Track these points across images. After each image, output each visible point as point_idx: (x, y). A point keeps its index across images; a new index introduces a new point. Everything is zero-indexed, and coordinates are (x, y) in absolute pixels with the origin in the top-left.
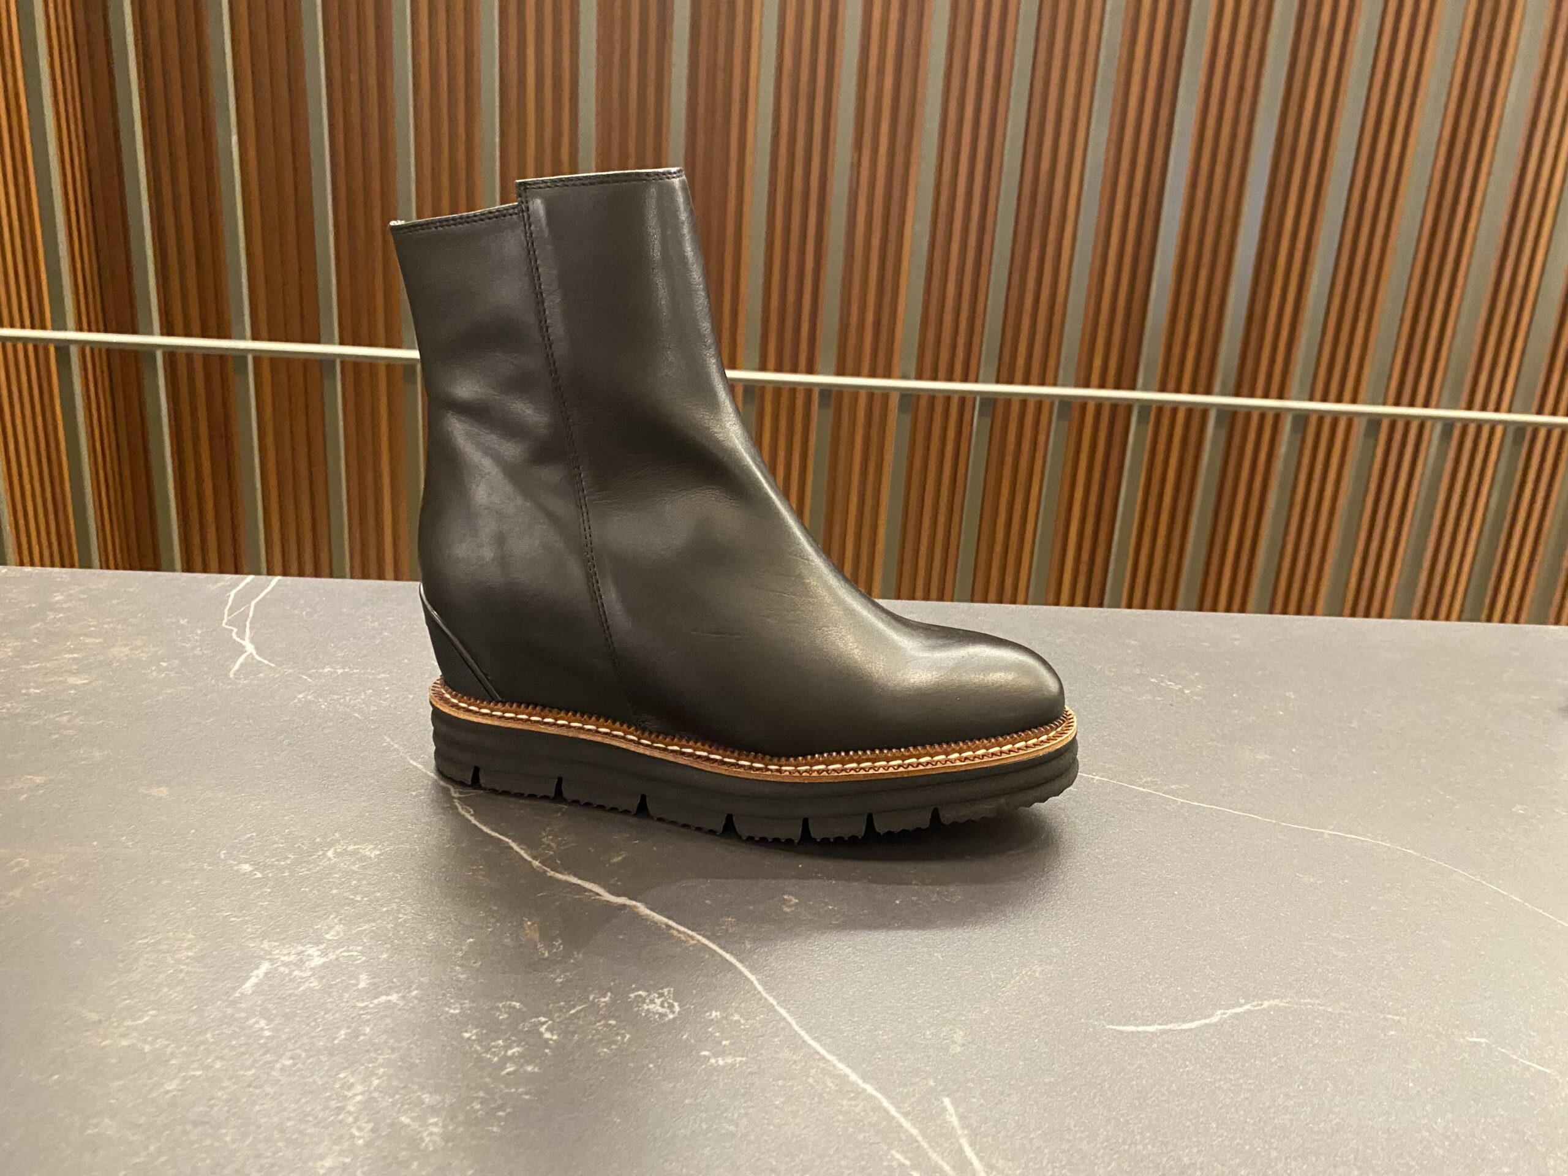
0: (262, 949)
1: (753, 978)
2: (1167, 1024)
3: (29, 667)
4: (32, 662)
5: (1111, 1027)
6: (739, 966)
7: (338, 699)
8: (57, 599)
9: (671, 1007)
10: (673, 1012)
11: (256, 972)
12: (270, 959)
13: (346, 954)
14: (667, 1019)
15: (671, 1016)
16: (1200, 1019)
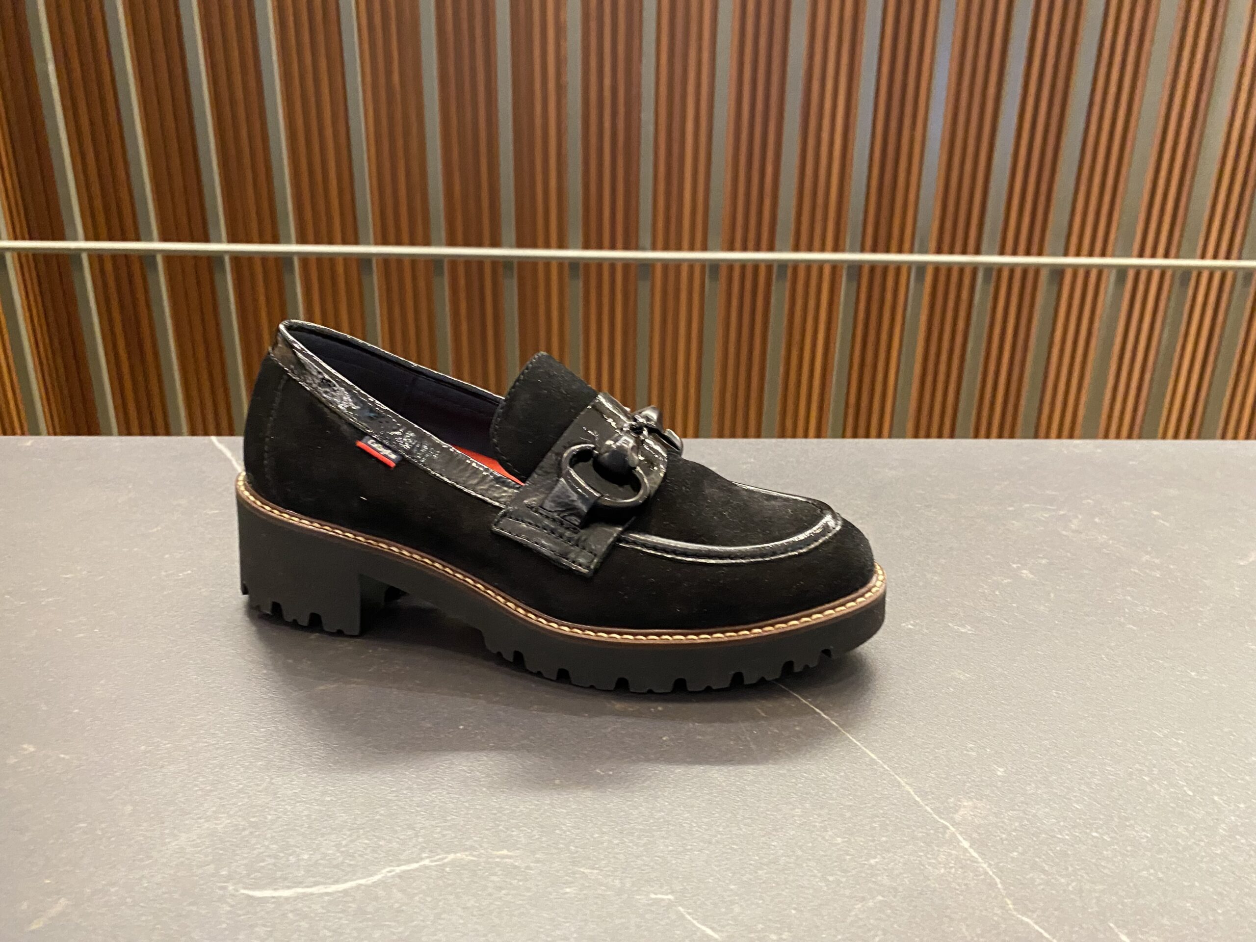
2: (312, 886)
5: (243, 891)
16: (358, 879)
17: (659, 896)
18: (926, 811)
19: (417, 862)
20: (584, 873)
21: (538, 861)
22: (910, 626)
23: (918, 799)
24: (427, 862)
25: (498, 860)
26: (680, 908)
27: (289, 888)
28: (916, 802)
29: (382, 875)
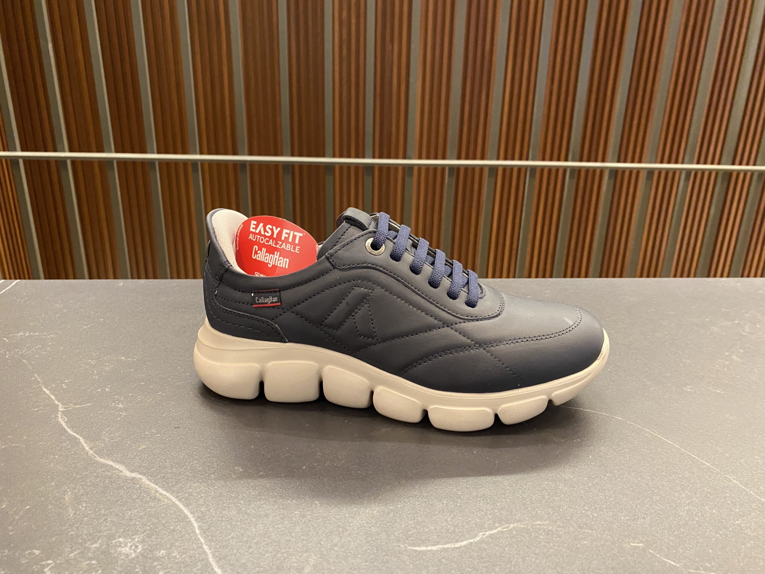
1: (195, 525)
2: (446, 544)
5: (410, 548)
6: (190, 516)
7: (18, 352)
9: (137, 547)
10: (135, 552)
14: (130, 558)
15: (133, 555)
16: (468, 539)
17: (636, 544)
18: (751, 494)
19: (495, 529)
20: (588, 533)
21: (560, 527)
22: (689, 390)
23: (744, 488)
24: (500, 529)
25: (539, 527)
26: (650, 551)
27: (434, 545)
28: (744, 490)
29: (480, 537)
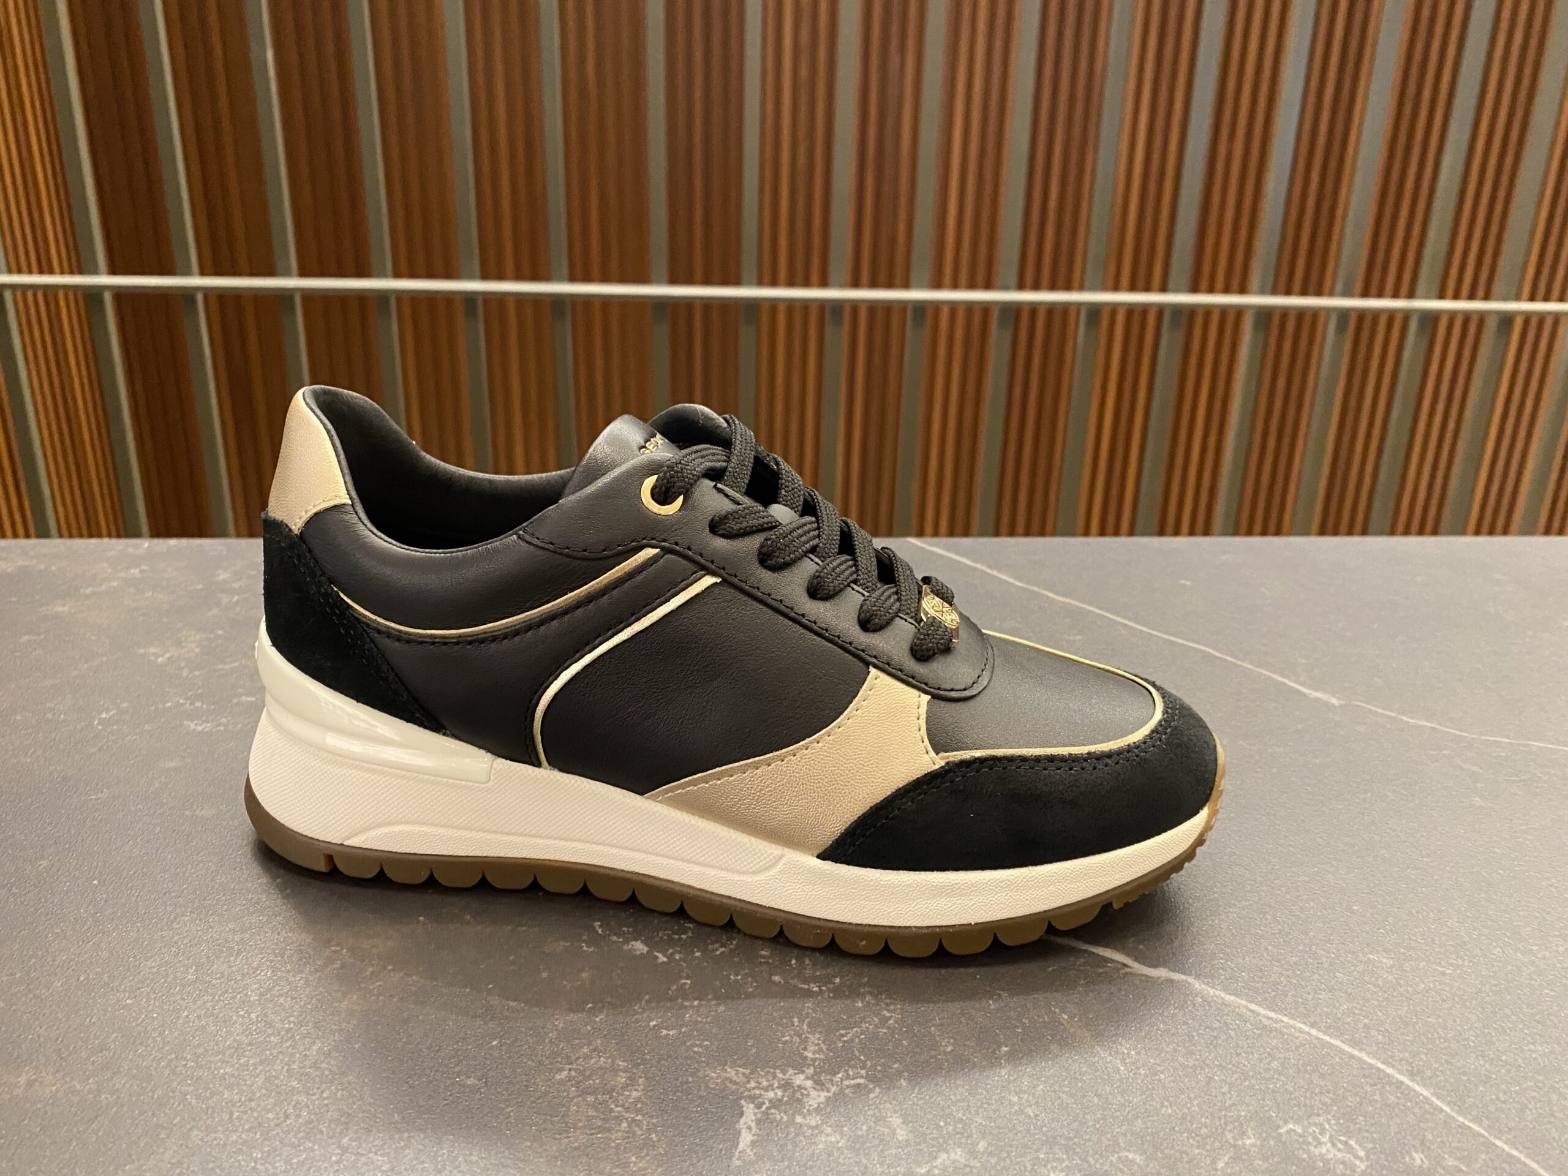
0: (731, 1081)
3: (227, 667)
4: (228, 660)
8: (222, 577)
11: (742, 1121)
12: (752, 1099)
13: (846, 1083)
